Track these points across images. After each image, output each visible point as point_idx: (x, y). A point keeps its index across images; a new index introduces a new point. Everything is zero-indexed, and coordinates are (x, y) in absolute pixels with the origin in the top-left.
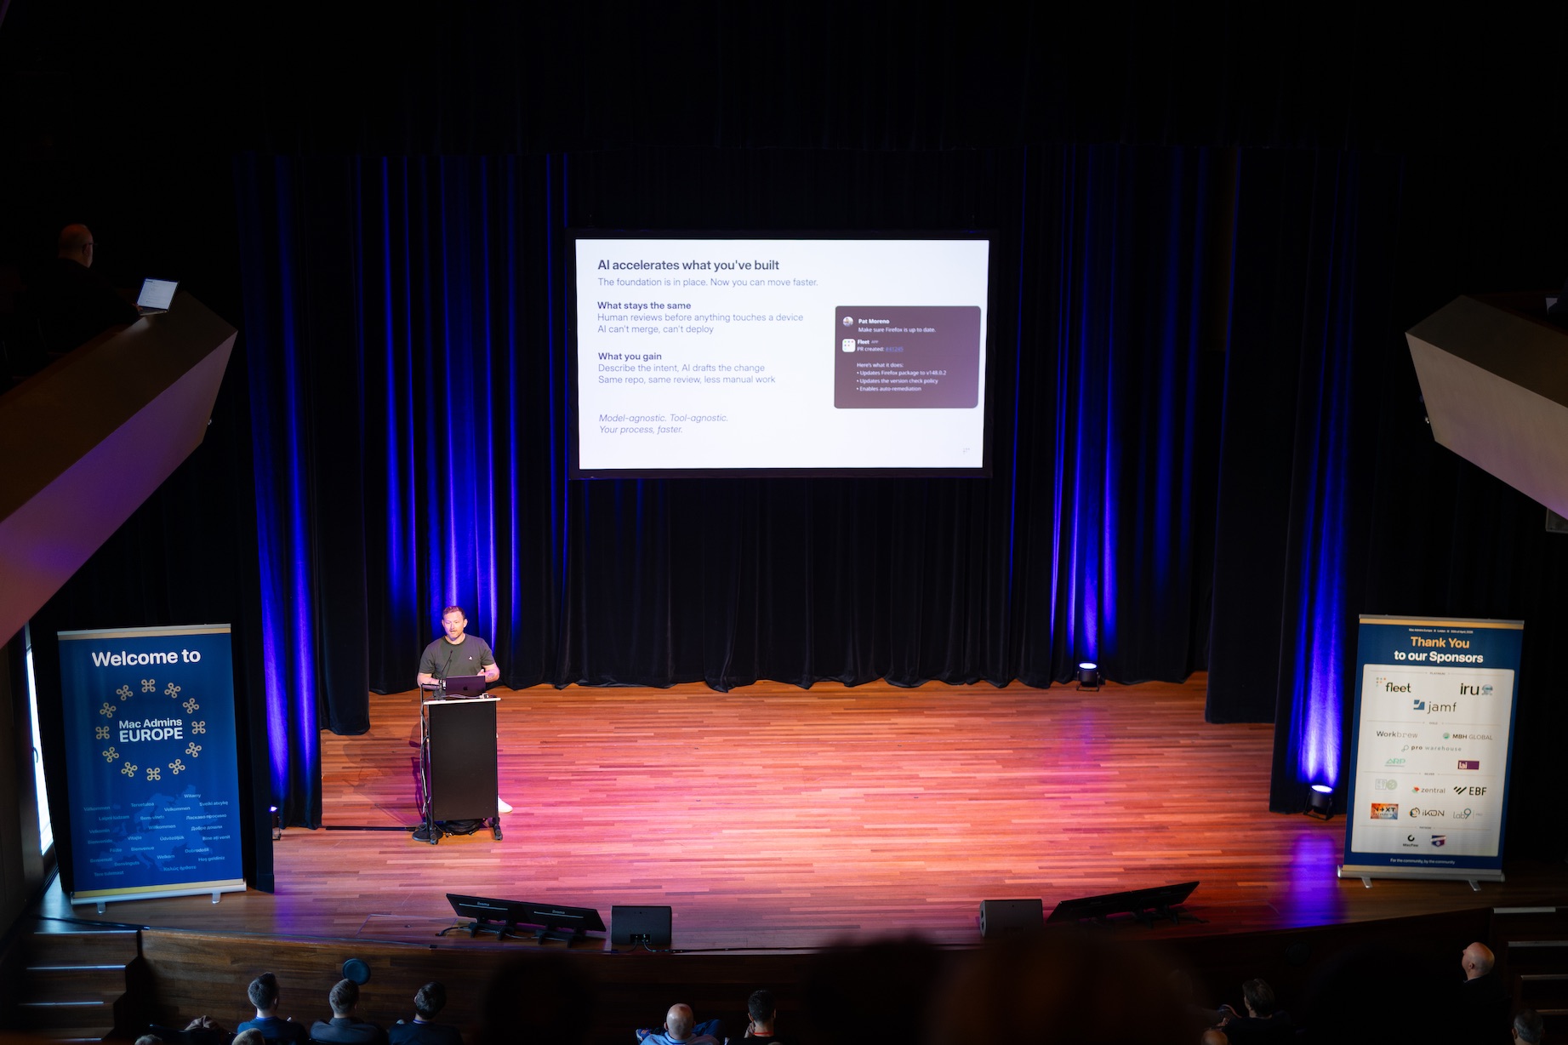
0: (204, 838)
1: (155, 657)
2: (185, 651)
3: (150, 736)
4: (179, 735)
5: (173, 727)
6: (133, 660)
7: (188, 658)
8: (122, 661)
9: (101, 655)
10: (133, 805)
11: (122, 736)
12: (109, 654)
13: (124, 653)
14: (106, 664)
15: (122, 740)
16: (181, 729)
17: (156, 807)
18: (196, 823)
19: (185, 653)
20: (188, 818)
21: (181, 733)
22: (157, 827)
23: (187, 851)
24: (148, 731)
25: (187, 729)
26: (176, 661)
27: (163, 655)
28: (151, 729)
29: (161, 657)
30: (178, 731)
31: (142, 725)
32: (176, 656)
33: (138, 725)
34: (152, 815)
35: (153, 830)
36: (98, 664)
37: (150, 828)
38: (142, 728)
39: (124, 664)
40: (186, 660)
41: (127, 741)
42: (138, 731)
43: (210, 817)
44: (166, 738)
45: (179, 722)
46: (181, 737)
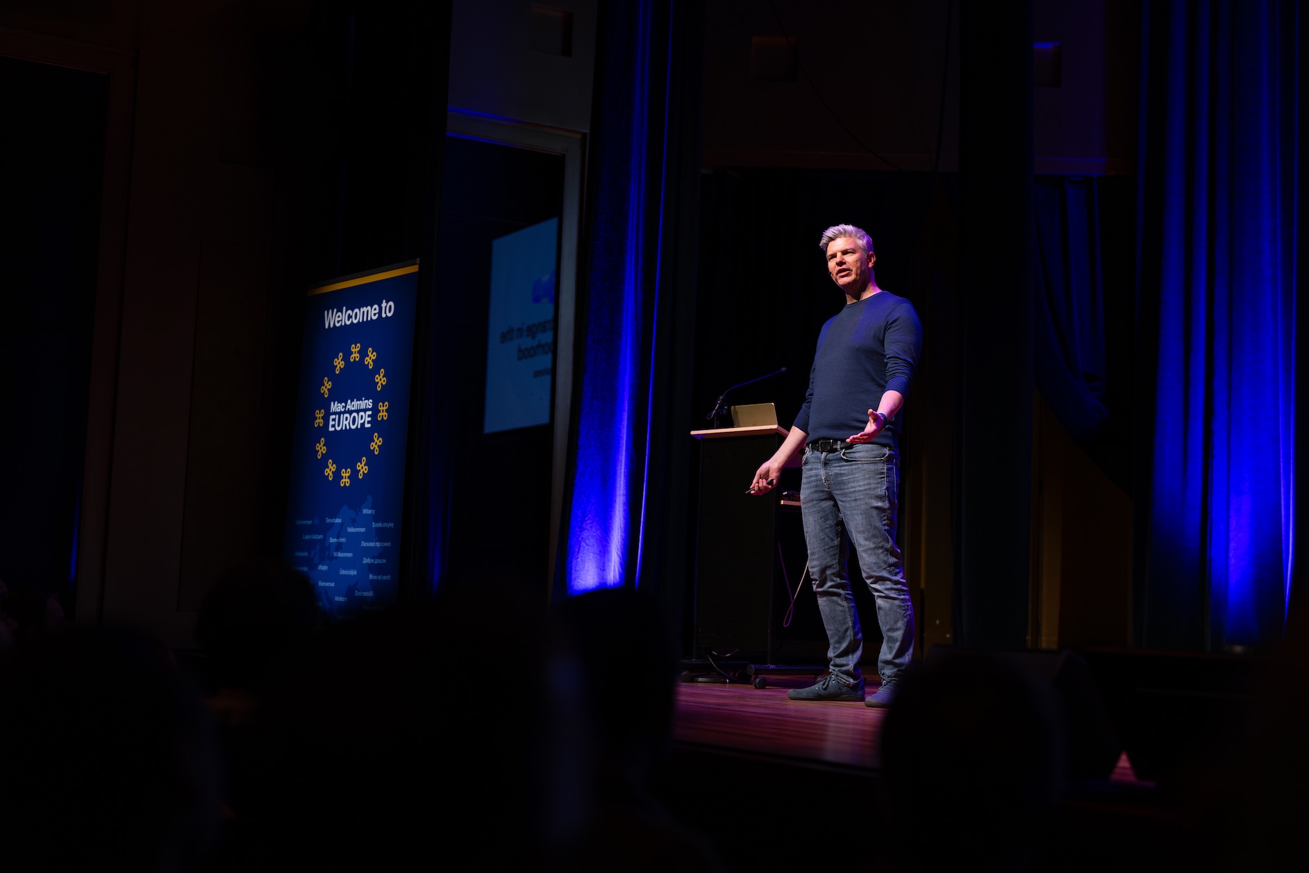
0: (371, 577)
1: (364, 312)
2: (384, 301)
3: (349, 423)
4: (369, 422)
5: (365, 410)
6: (350, 317)
7: (385, 313)
8: (342, 320)
9: (330, 311)
10: (328, 521)
11: (331, 423)
12: (335, 310)
13: (344, 308)
14: (332, 326)
15: (331, 429)
16: (370, 413)
17: (342, 524)
18: (368, 552)
19: (384, 305)
20: (364, 544)
21: (370, 419)
22: (340, 555)
23: (357, 593)
24: (347, 415)
25: (375, 410)
26: (377, 315)
27: (369, 308)
28: (350, 412)
29: (368, 311)
30: (369, 416)
31: (345, 407)
32: (377, 311)
33: (343, 407)
34: (338, 538)
35: (337, 558)
36: (327, 327)
37: (335, 554)
38: (345, 412)
39: (343, 324)
40: (384, 316)
41: (333, 429)
42: (342, 415)
43: (378, 544)
44: (359, 427)
45: (368, 403)
46: (369, 426)
